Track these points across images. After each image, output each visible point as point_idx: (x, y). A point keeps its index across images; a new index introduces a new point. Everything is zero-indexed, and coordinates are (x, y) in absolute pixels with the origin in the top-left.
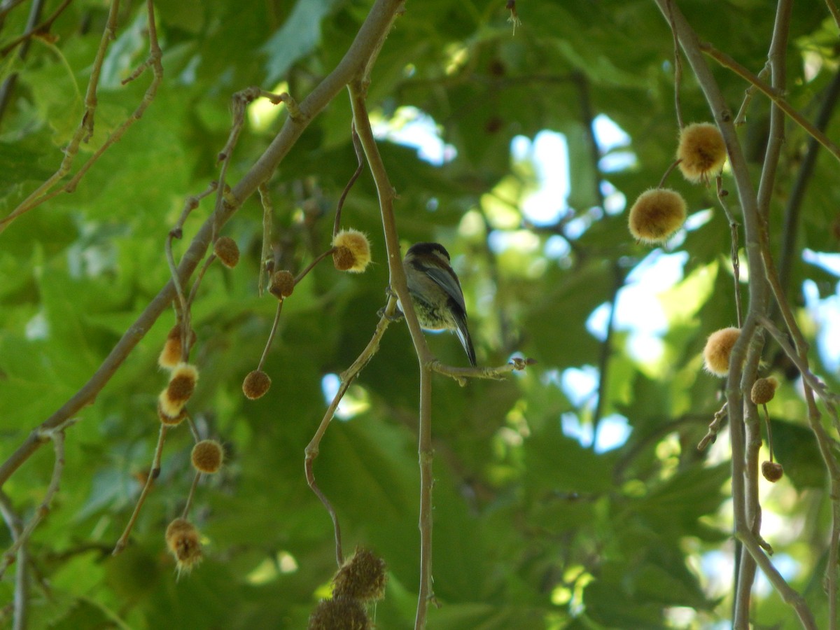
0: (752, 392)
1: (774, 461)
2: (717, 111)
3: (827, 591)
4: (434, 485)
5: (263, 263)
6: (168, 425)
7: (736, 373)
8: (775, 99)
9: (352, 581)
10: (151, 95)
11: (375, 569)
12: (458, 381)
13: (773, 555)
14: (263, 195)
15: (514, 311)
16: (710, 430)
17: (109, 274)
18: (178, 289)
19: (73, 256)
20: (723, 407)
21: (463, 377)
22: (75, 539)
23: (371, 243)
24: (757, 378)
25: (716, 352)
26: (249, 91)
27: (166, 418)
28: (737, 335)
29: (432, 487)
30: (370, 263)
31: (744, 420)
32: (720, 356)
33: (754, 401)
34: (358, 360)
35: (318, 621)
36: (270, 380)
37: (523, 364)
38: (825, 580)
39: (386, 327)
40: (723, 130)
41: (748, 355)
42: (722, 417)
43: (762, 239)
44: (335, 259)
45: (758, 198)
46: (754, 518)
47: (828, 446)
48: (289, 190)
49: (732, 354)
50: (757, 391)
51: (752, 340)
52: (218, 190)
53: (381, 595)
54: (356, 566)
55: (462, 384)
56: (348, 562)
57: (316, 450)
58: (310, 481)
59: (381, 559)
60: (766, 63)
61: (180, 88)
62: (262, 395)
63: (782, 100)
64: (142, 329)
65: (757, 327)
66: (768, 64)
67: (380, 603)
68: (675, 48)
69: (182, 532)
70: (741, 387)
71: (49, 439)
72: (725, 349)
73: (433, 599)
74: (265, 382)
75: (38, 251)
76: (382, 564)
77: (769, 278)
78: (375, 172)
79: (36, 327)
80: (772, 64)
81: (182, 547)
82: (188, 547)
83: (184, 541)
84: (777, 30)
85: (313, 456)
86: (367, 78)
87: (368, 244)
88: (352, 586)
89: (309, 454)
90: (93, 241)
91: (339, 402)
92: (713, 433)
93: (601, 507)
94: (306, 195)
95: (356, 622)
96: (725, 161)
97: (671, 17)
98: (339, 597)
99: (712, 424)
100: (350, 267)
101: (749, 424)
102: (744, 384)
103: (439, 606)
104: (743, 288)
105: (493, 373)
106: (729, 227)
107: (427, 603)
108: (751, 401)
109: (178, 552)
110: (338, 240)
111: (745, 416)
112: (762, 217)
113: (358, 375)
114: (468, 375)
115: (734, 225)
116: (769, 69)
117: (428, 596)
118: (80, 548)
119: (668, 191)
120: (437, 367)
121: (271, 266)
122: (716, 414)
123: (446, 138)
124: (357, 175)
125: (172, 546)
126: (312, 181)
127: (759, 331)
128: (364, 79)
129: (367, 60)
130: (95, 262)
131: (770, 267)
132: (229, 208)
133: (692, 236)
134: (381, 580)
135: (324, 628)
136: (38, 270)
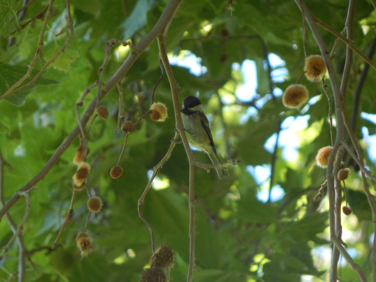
0: (338, 175)
1: (348, 206)
2: (322, 49)
3: (372, 264)
4: (196, 217)
5: (119, 117)
6: (77, 190)
7: (331, 167)
8: (348, 44)
9: (159, 260)
10: (68, 41)
11: (169, 254)
12: (206, 170)
13: (348, 248)
14: (119, 87)
15: (233, 140)
16: (319, 192)
17: (52, 126)
18: (81, 129)
19: (35, 117)
20: (325, 182)
21: (209, 168)
22: (37, 244)
23: (167, 108)
24: (340, 169)
25: (322, 157)
26: (113, 40)
27: (76, 187)
28: (331, 150)
29: (195, 217)
30: (167, 117)
31: (335, 188)
32: (324, 159)
33: (339, 179)
34: (162, 161)
35: (144, 278)
36: (122, 170)
37: (236, 162)
38: (371, 259)
39: (174, 146)
40: (325, 58)
41: (336, 158)
42: (325, 186)
43: (343, 107)
44: (152, 116)
45: (341, 88)
46: (339, 231)
47: (372, 199)
48: (132, 87)
49: (329, 158)
50: (340, 175)
51: (338, 151)
52: (99, 84)
53: (172, 266)
54: (161, 253)
55: (208, 171)
56: (157, 251)
57: (143, 201)
58: (140, 214)
59: (172, 250)
60: (344, 28)
61: (83, 42)
62: (119, 177)
63: (351, 44)
64: (65, 147)
65: (340, 146)
66: (345, 28)
67: (171, 269)
68: (304, 21)
69: (83, 238)
70: (333, 173)
71: (23, 196)
72: (326, 156)
73: (195, 268)
74: (121, 170)
75: (20, 115)
76: (172, 252)
77: (346, 124)
78: (169, 77)
79: (19, 151)
80: (347, 28)
81: (83, 245)
82: (86, 245)
83: (84, 242)
84: (349, 13)
85: (142, 203)
86: (166, 34)
87: (166, 109)
88: (159, 262)
89: (140, 202)
90: (45, 110)
91: (153, 179)
92: (321, 194)
93: (272, 228)
94: (140, 90)
95: (161, 278)
96: (326, 72)
97: (302, 7)
98: (153, 267)
99: (320, 189)
100: (158, 119)
101: (337, 189)
102: (335, 171)
103: (198, 271)
104: (334, 129)
105: (222, 166)
106: (328, 101)
107: (193, 269)
108: (338, 179)
109: (82, 247)
110: (153, 107)
111: (335, 186)
112: (343, 97)
113: (162, 167)
114: (211, 167)
115: (330, 100)
116: (346, 31)
117: (193, 266)
118: (39, 248)
119: (300, 85)
120: (197, 164)
121: (123, 119)
122: (322, 185)
123: (202, 64)
124: (161, 78)
125: (79, 244)
126: (142, 83)
127: (341, 148)
128: (164, 35)
129: (166, 26)
130: (45, 120)
131: (346, 119)
132: (104, 93)
133: (312, 107)
134: (172, 259)
135: (147, 280)
136: (20, 125)
